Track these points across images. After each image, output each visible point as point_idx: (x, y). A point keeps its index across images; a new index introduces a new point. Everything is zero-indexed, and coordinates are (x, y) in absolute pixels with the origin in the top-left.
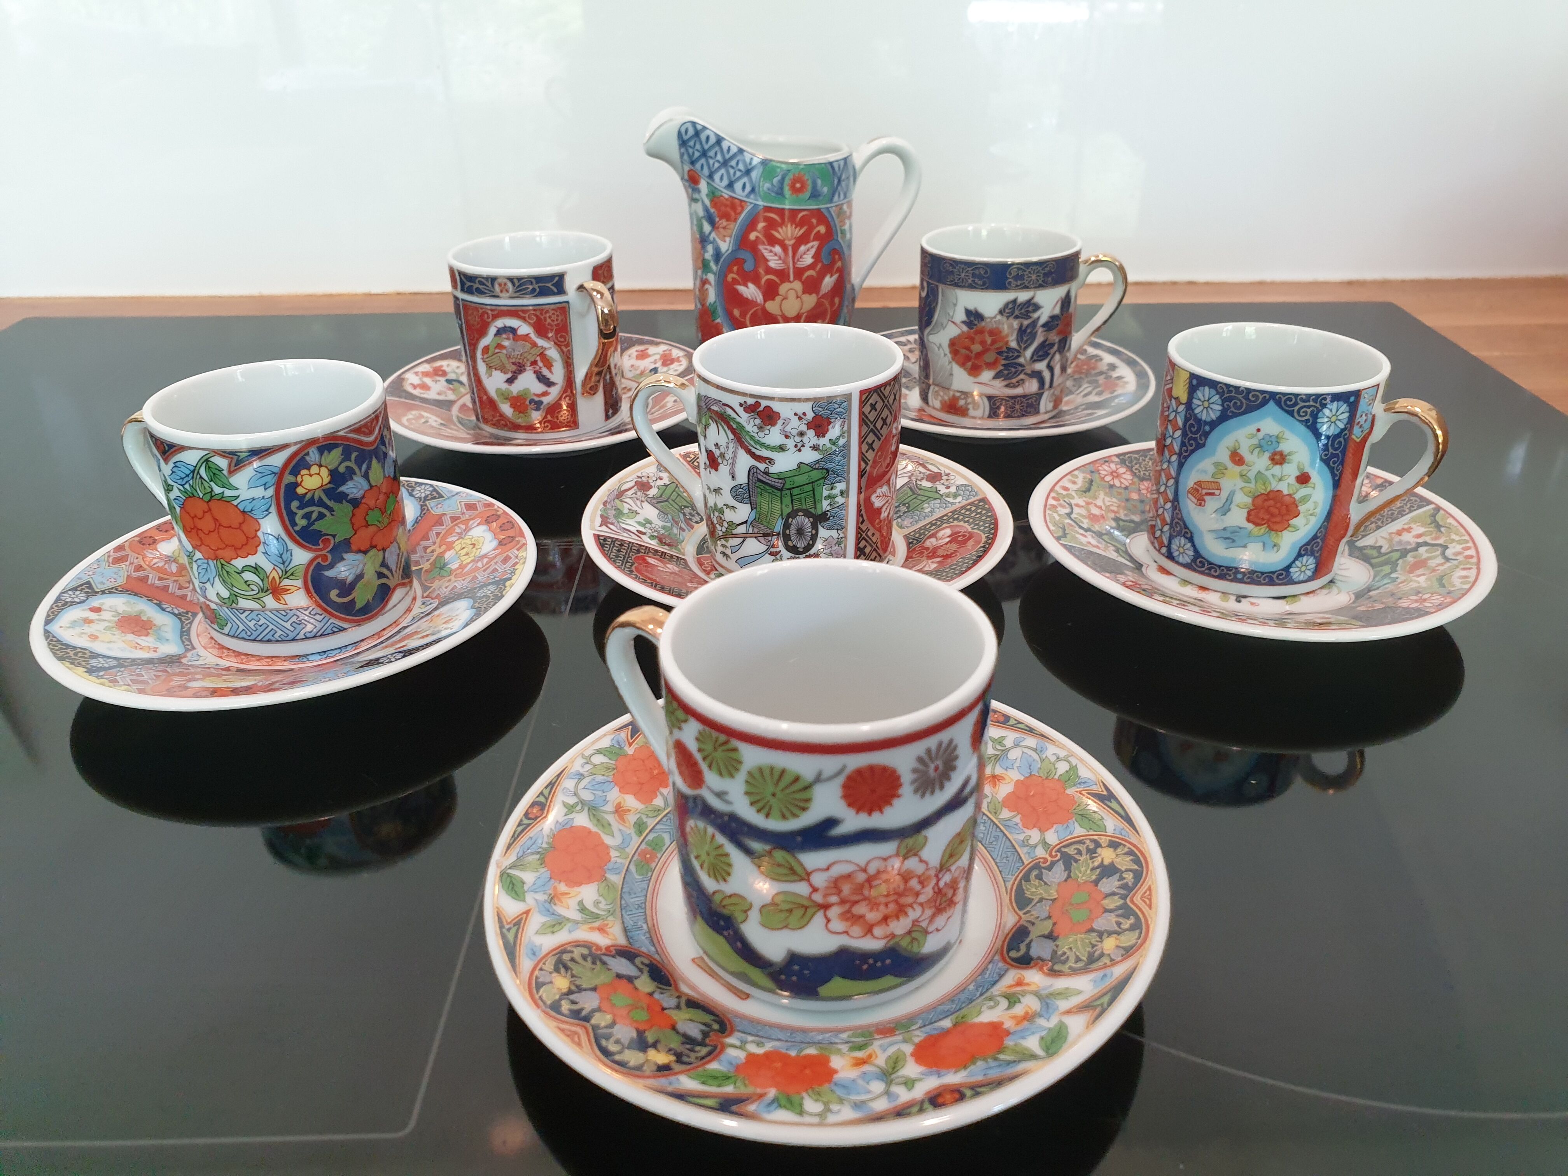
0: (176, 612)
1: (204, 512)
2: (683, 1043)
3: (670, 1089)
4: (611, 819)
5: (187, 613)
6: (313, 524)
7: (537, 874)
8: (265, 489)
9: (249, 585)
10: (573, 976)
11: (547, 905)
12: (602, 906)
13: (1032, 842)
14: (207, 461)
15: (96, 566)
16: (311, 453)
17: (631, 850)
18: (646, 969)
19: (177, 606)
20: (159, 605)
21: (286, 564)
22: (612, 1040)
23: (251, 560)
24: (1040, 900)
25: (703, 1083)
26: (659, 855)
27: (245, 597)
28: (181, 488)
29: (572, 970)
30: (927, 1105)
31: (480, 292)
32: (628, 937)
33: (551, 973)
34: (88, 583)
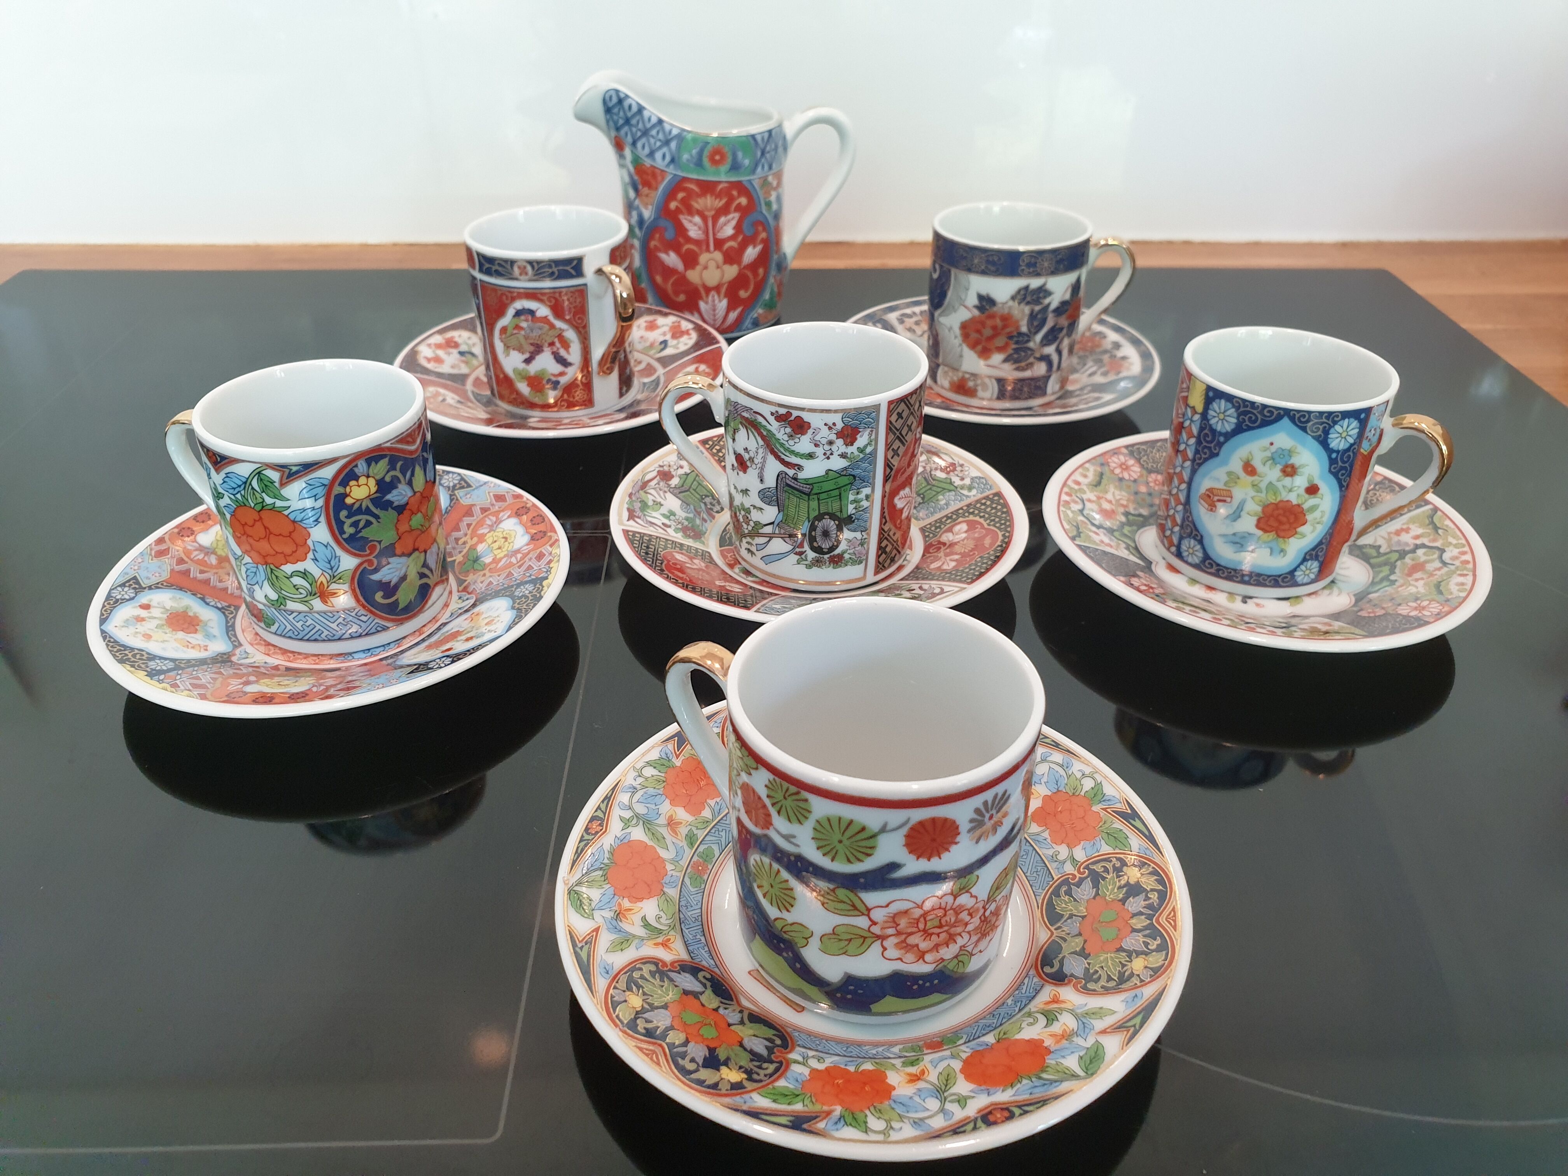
0: (219, 605)
1: (255, 521)
2: (752, 1060)
3: (745, 1108)
4: (664, 831)
5: (229, 606)
6: (360, 531)
7: (602, 891)
8: (316, 500)
9: (297, 589)
10: (644, 994)
11: (614, 922)
12: (663, 920)
13: (1061, 857)
14: (259, 473)
15: (140, 560)
16: (359, 466)
17: (684, 863)
18: (708, 984)
19: (220, 600)
20: (203, 599)
21: (334, 569)
22: (688, 1058)
23: (300, 566)
24: (1071, 916)
25: (775, 1101)
26: (710, 867)
27: (294, 600)
28: (232, 497)
29: (643, 988)
30: (980, 1123)
31: (498, 274)
32: (689, 952)
33: (624, 991)
34: (135, 578)
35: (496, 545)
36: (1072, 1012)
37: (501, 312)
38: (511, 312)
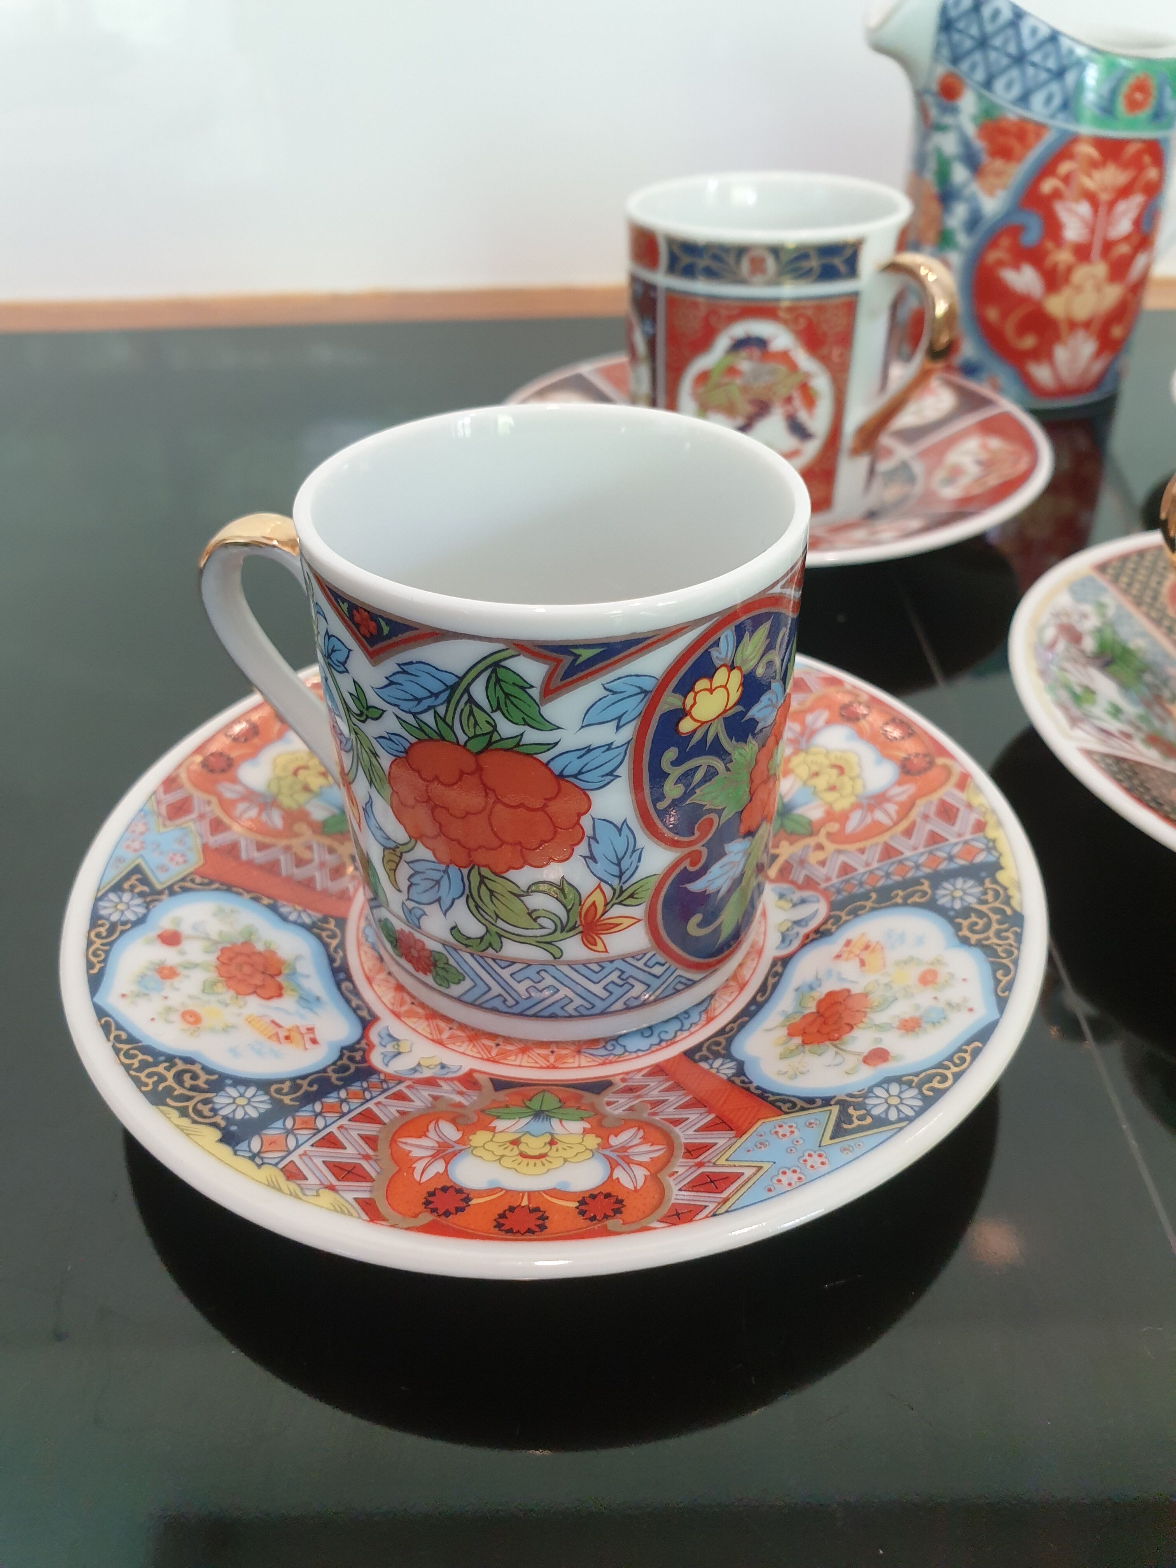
0: (307, 920)
1: (462, 773)
5: (325, 920)
6: (693, 792)
8: (618, 728)
9: (535, 920)
14: (496, 665)
15: (140, 828)
16: (722, 643)
19: (306, 907)
20: (273, 908)
21: (624, 878)
23: (553, 872)
27: (522, 940)
28: (410, 718)
31: (711, 274)
34: (137, 870)
35: (821, 783)
37: (703, 343)
38: (722, 343)
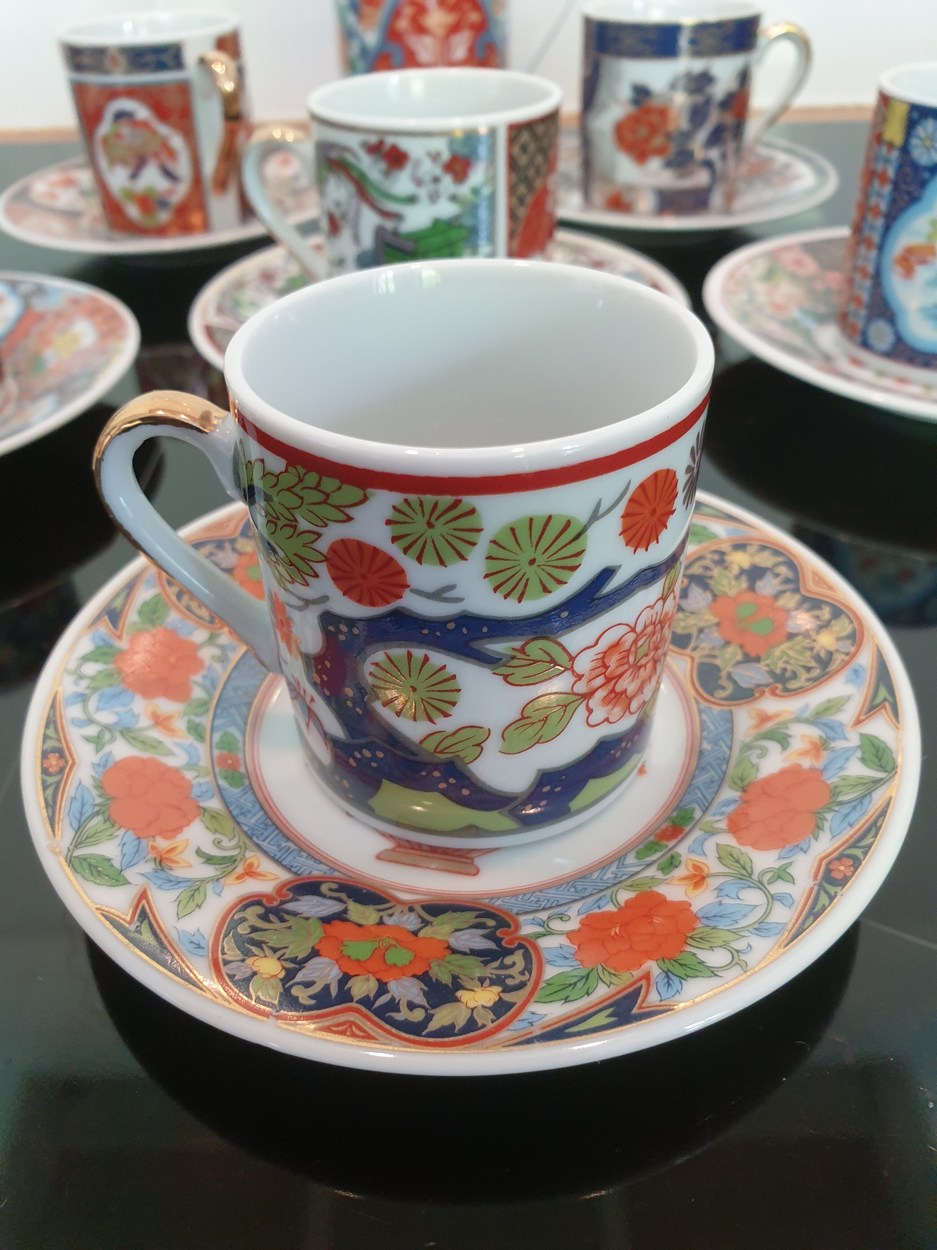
2: (486, 963)
3: (537, 1032)
4: (156, 734)
7: (117, 841)
10: (275, 950)
11: (161, 874)
12: (226, 843)
17: (204, 762)
18: (343, 896)
22: (403, 1007)
24: (701, 631)
25: (566, 1000)
26: (240, 755)
29: (265, 943)
30: (830, 887)
32: (288, 869)
33: (243, 961)
36: (798, 720)
